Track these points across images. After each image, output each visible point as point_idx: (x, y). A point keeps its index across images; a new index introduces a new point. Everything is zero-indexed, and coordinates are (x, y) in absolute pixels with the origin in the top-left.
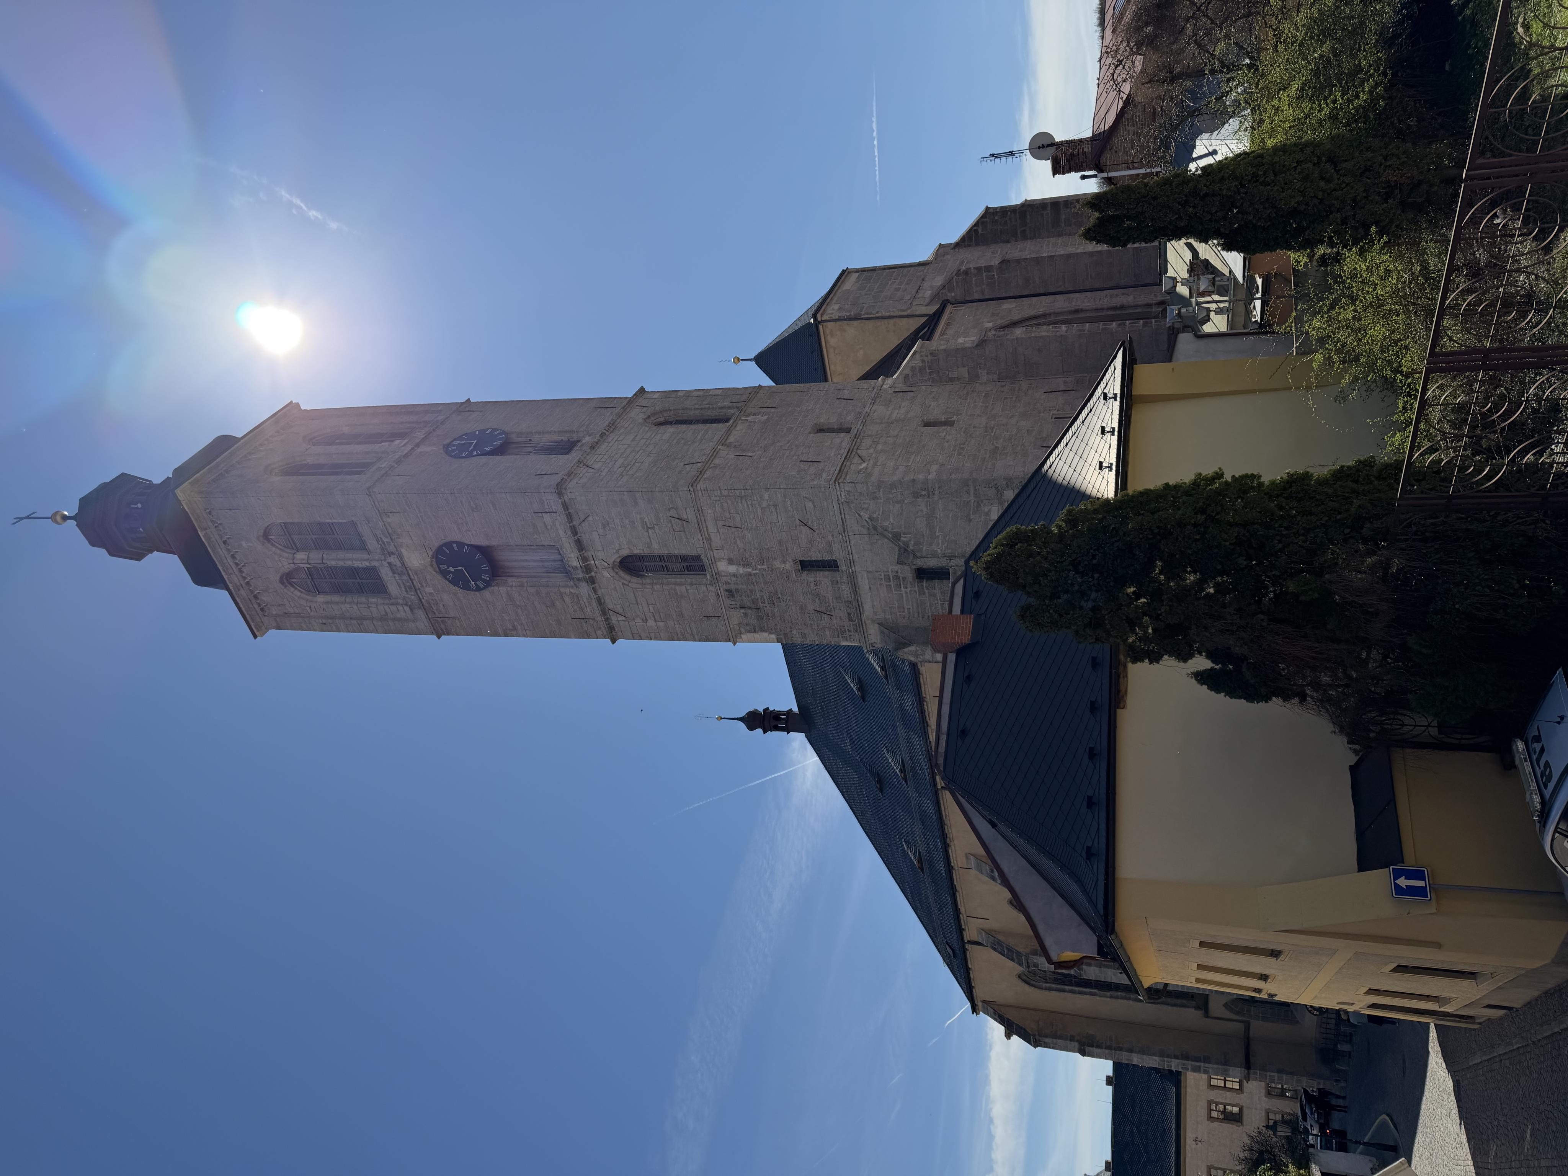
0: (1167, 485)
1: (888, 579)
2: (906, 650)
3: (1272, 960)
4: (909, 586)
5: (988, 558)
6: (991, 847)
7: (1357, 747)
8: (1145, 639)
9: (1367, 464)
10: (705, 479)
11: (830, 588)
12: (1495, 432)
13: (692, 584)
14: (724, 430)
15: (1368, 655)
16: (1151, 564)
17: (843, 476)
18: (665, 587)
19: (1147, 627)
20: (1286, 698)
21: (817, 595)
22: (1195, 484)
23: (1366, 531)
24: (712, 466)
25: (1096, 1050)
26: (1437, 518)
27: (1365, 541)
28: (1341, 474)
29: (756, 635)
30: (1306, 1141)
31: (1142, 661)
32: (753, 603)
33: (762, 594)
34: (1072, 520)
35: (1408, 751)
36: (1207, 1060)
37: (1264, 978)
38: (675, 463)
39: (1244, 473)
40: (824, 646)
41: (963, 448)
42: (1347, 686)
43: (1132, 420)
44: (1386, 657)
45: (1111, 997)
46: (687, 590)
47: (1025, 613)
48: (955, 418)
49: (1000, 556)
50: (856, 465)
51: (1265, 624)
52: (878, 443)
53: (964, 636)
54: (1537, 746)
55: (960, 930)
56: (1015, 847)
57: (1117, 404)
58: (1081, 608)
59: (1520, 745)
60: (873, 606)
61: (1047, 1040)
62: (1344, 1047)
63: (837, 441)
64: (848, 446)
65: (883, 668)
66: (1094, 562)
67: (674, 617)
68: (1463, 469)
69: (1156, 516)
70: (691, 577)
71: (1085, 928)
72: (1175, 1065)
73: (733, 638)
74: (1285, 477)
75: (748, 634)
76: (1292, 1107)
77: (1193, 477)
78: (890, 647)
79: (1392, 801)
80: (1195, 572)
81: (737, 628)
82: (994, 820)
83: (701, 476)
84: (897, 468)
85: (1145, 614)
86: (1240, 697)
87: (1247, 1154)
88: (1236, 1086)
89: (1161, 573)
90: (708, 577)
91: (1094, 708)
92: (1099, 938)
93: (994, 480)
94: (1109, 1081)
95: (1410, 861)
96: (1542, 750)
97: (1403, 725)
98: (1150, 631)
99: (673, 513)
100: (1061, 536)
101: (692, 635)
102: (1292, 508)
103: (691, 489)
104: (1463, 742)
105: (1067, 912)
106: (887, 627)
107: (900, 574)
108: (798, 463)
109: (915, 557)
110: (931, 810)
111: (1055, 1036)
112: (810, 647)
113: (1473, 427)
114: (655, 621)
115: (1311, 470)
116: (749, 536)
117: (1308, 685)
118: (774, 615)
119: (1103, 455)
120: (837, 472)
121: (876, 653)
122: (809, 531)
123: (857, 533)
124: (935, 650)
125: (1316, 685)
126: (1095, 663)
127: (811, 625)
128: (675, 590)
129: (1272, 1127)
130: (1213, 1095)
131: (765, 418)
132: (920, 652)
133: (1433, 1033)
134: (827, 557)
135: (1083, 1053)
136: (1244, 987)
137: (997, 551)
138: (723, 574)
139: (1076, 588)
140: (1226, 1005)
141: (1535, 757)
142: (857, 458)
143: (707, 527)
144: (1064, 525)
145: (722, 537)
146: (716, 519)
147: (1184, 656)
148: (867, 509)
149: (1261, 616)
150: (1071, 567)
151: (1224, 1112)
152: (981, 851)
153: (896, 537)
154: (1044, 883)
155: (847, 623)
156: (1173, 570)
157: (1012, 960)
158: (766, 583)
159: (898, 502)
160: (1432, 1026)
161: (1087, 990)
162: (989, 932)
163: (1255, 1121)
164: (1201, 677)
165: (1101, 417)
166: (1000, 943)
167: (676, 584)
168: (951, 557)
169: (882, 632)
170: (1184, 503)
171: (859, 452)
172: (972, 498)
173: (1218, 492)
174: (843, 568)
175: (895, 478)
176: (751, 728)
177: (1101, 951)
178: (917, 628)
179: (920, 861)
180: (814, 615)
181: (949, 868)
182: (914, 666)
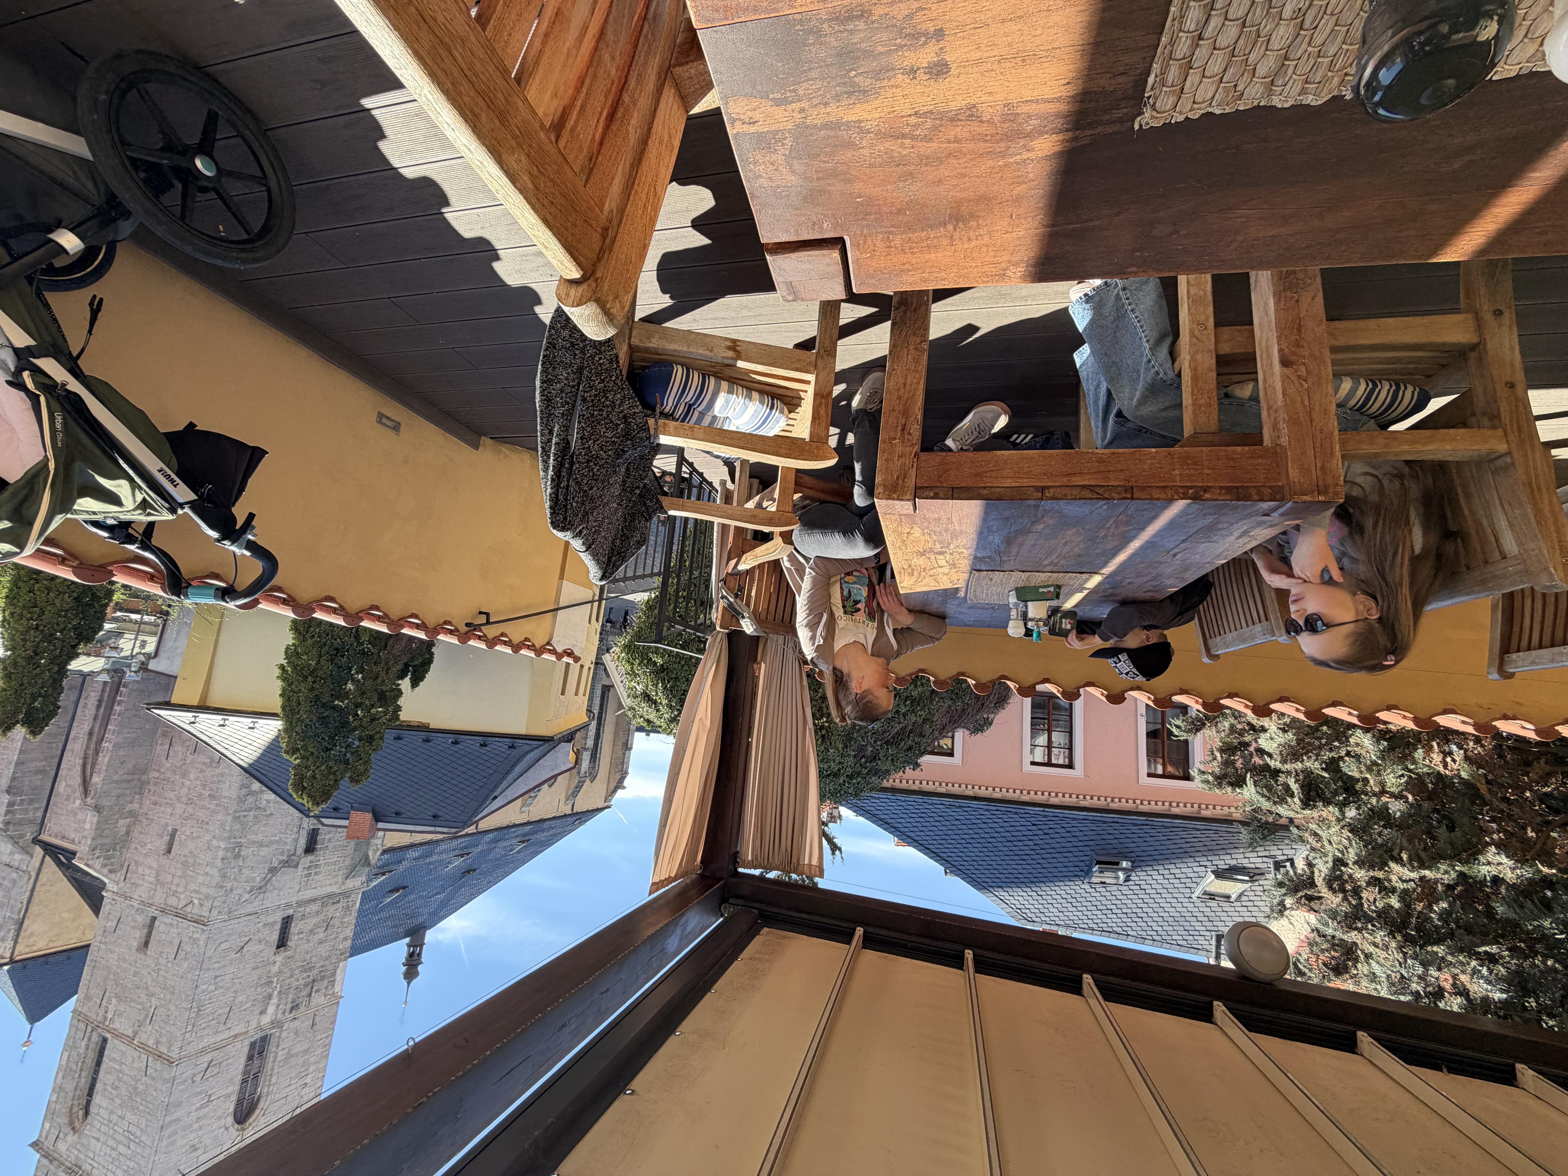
1: (309, 875)
2: (371, 857)
4: (318, 859)
5: (309, 804)
10: (169, 1051)
11: (307, 921)
13: (278, 1046)
14: (116, 1041)
17: (202, 918)
18: (275, 1072)
21: (311, 931)
24: (155, 1047)
25: (629, 742)
29: (338, 979)
32: (307, 985)
33: (301, 979)
38: (140, 1086)
40: (357, 921)
41: (202, 821)
43: (220, 707)
46: (283, 1050)
48: (170, 829)
50: (193, 910)
52: (175, 891)
55: (565, 816)
57: (201, 715)
60: (330, 885)
61: (625, 767)
63: (162, 928)
64: (172, 917)
67: (306, 1057)
70: (270, 1047)
73: (335, 1001)
75: (336, 986)
78: (367, 869)
81: (328, 997)
83: (164, 1056)
84: (207, 873)
90: (274, 1031)
91: (427, 740)
92: (560, 743)
93: (239, 797)
99: (198, 1078)
101: (327, 1037)
103: (176, 1063)
105: (549, 756)
106: (350, 873)
107: (307, 866)
108: (176, 961)
109: (294, 855)
111: (622, 763)
112: (356, 933)
116: (241, 999)
118: (323, 966)
119: (243, 726)
120: (196, 925)
121: (369, 881)
122: (248, 945)
123: (260, 903)
124: (374, 837)
126: (398, 738)
127: (337, 933)
128: (280, 1061)
131: (114, 1000)
132: (374, 848)
134: (278, 926)
137: (305, 798)
138: (274, 1017)
139: (343, 749)
142: (186, 909)
143: (222, 1041)
144: (295, 756)
145: (236, 1023)
146: (216, 1033)
148: (240, 895)
153: (273, 871)
155: (340, 905)
157: (583, 785)
158: (291, 976)
159: (240, 871)
162: (567, 799)
164: (415, 683)
165: (209, 726)
166: (573, 792)
167: (274, 1062)
168: (301, 828)
169: (354, 877)
170: (296, 686)
171: (180, 907)
172: (252, 813)
174: (291, 912)
175: (216, 874)
176: (416, 974)
177: (569, 741)
178: (355, 851)
179: (523, 842)
180: (329, 931)
181: (529, 823)
182: (384, 852)
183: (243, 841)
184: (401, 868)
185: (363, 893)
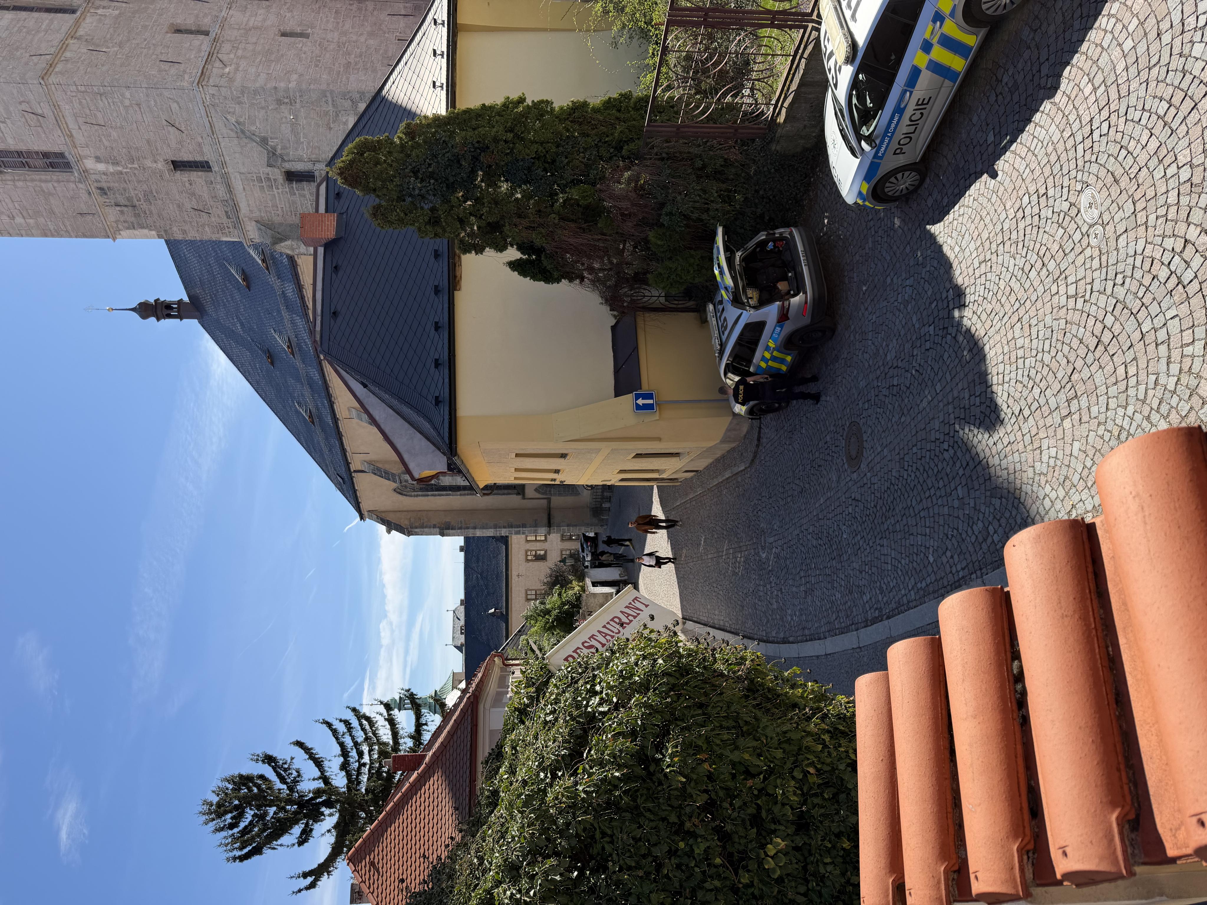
0: (484, 105)
1: (260, 180)
2: (283, 244)
3: (562, 460)
4: (280, 187)
5: (342, 165)
6: (365, 402)
7: (615, 313)
8: (472, 235)
9: (626, 96)
10: (56, 73)
11: (205, 188)
12: (709, 77)
13: (58, 181)
14: (71, 22)
15: (624, 246)
16: (473, 173)
17: (206, 80)
18: (29, 184)
19: (473, 225)
20: (571, 280)
21: (193, 194)
22: (505, 106)
23: (624, 152)
24: (63, 58)
25: (451, 531)
26: (670, 142)
27: (624, 159)
28: (609, 104)
29: (136, 232)
30: (583, 564)
31: (470, 252)
32: (129, 200)
33: (136, 192)
34: (411, 133)
35: (647, 315)
36: (524, 526)
37: (557, 471)
38: (18, 53)
39: (541, 99)
40: (206, 242)
41: (319, 61)
42: (610, 269)
43: (458, 46)
44: (635, 247)
45: (461, 495)
46: (54, 187)
47: (376, 211)
48: (309, 31)
49: (352, 162)
50: (216, 69)
51: (556, 221)
52: (238, 48)
53: (330, 233)
54: (720, 307)
55: (348, 464)
56: (383, 401)
57: (445, 30)
58: (422, 208)
59: (711, 307)
60: (249, 205)
61: (416, 530)
62: (606, 505)
63: (196, 43)
64: (208, 49)
65: (263, 261)
66: (430, 170)
67: (44, 214)
68: (688, 104)
69: (476, 132)
70: (57, 174)
71: (438, 452)
72: (504, 532)
73: (111, 234)
74: (570, 104)
75: (128, 231)
76: (575, 546)
77: (503, 100)
78: (268, 241)
79: (636, 348)
80: (507, 181)
81: (115, 225)
82: (365, 381)
83: (51, 69)
84: (259, 75)
85: (471, 214)
86: (540, 280)
87: (549, 579)
88: (543, 538)
89: (482, 181)
90: (76, 174)
91: (437, 291)
92: (448, 459)
93: (349, 92)
94: (462, 549)
95: (645, 388)
96: (723, 309)
97: (644, 296)
98: (475, 228)
99: (24, 106)
100: (402, 146)
101: (67, 231)
102: (575, 130)
103: (42, 82)
104: (679, 306)
105: (425, 442)
106: (264, 225)
107: (270, 176)
108: (158, 62)
109: (283, 160)
110: (317, 377)
111: (422, 526)
112: (192, 243)
113: (696, 72)
114: (24, 217)
115: (588, 100)
116: (114, 134)
117: (585, 270)
118: (151, 213)
119: (436, 75)
120: (199, 74)
121: (256, 247)
122: (177, 131)
123: (225, 135)
124: (306, 244)
125: (591, 269)
126: (437, 255)
127: (191, 222)
128: (41, 187)
129: (563, 561)
130: (529, 546)
131: (117, 12)
132: (295, 246)
133: (655, 491)
134: (198, 158)
135: (443, 535)
136: (546, 478)
137: (349, 158)
138: (92, 172)
139: (417, 192)
140: (536, 490)
141: (718, 315)
142: (218, 61)
143: (66, 123)
144: (404, 137)
145: (85, 134)
146: (75, 116)
147: (501, 248)
148: (234, 113)
149: (553, 216)
150: (411, 174)
151: (535, 556)
152: (357, 405)
153: (264, 141)
154: (407, 425)
155: (225, 220)
156: (491, 179)
157: (389, 479)
158: (139, 182)
159: (262, 108)
160: (655, 487)
161: (445, 493)
162: (370, 463)
163: (554, 558)
164: (514, 265)
165: (433, 41)
166: (379, 469)
167: (41, 181)
168: (314, 162)
169: (260, 229)
170: (497, 122)
171: (220, 56)
172: (330, 108)
173: (522, 115)
174: (215, 168)
175: (258, 85)
176: (144, 317)
177: (449, 468)
178: (290, 225)
179: (311, 416)
180: (193, 213)
181: (335, 420)
182: (291, 259)
183: (298, 105)
184: (272, 279)
185: (240, 242)
